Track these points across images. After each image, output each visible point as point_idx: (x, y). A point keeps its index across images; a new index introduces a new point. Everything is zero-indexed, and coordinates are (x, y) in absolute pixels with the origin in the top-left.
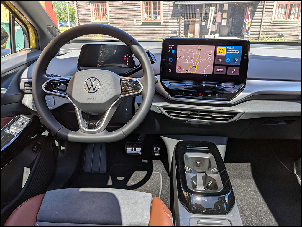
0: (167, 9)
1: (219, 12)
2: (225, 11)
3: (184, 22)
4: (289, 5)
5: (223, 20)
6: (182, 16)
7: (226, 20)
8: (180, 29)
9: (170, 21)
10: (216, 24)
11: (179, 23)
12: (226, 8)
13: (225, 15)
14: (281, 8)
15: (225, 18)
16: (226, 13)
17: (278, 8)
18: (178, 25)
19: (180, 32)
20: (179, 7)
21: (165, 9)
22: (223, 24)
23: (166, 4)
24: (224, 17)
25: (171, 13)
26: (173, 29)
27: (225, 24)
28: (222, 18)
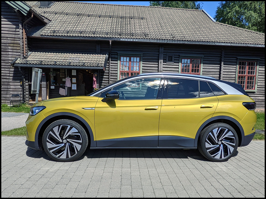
0: (6, 70)
1: (68, 77)
2: (74, 76)
3: (28, 85)
4: (130, 74)
5: (73, 85)
6: (26, 80)
7: (75, 85)
8: (23, 93)
9: (11, 84)
10: (66, 88)
11: (22, 86)
12: (74, 74)
13: (74, 80)
14: (124, 76)
15: (74, 83)
16: (75, 78)
17: (121, 76)
18: (21, 88)
19: (24, 96)
20: (20, 69)
21: (4, 70)
22: (73, 89)
23: (5, 66)
25: (12, 75)
26: (16, 93)
27: (76, 89)
28: (72, 83)
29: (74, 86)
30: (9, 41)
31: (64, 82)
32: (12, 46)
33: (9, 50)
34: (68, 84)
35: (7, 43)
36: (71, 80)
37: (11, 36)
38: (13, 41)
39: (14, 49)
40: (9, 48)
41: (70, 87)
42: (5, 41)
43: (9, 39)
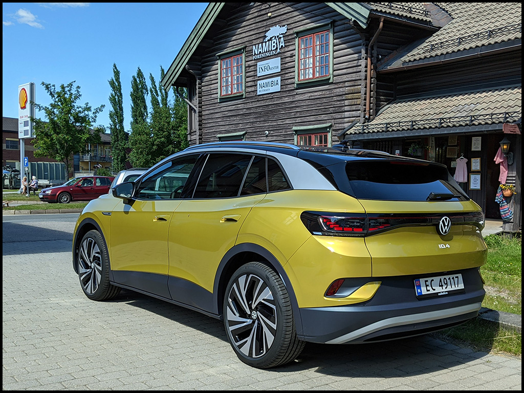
1: (462, 157)
2: (476, 154)
5: (472, 177)
7: (478, 177)
12: (476, 148)
13: (476, 164)
15: (476, 172)
16: (479, 159)
22: (472, 186)
24: (473, 168)
27: (478, 187)
28: (470, 171)
29: (475, 180)
30: (347, 88)
31: (453, 171)
32: (350, 99)
33: (346, 108)
34: (460, 176)
35: (344, 93)
36: (469, 165)
37: (349, 77)
38: (352, 88)
39: (353, 103)
40: (347, 102)
41: (466, 183)
42: (341, 89)
43: (347, 84)
